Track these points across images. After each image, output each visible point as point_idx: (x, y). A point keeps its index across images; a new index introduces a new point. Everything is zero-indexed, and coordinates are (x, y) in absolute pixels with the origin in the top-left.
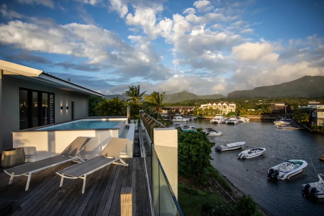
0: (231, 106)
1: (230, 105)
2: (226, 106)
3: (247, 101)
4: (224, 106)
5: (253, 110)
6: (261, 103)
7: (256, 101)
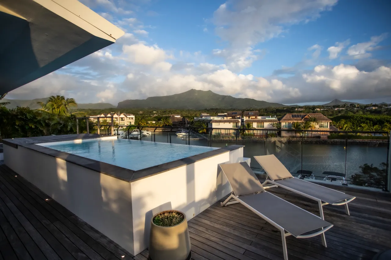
0: (129, 118)
1: (128, 116)
2: (124, 118)
3: (141, 112)
4: (122, 118)
5: (154, 122)
6: (156, 114)
7: (150, 112)
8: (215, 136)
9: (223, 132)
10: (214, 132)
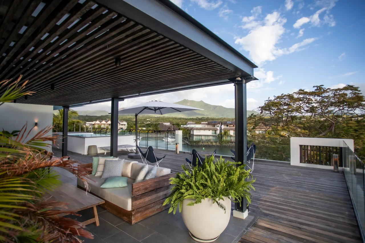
0: (122, 124)
5: (144, 129)
6: (149, 122)
7: (144, 120)
8: (195, 142)
9: (203, 138)
10: (195, 138)
